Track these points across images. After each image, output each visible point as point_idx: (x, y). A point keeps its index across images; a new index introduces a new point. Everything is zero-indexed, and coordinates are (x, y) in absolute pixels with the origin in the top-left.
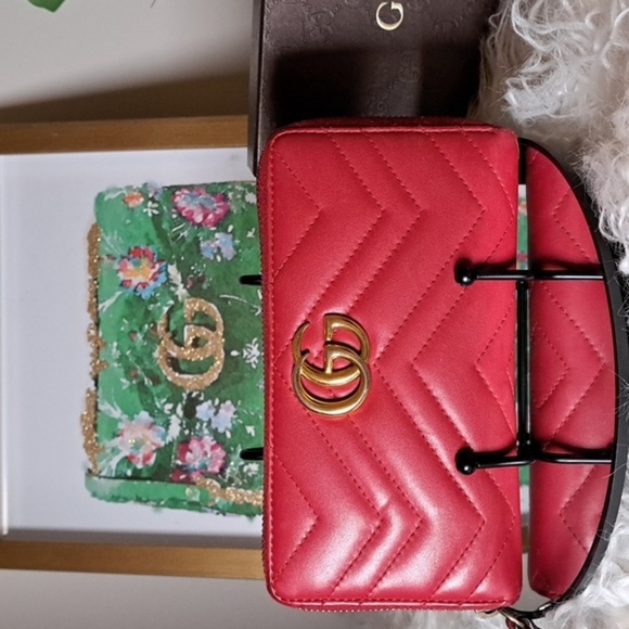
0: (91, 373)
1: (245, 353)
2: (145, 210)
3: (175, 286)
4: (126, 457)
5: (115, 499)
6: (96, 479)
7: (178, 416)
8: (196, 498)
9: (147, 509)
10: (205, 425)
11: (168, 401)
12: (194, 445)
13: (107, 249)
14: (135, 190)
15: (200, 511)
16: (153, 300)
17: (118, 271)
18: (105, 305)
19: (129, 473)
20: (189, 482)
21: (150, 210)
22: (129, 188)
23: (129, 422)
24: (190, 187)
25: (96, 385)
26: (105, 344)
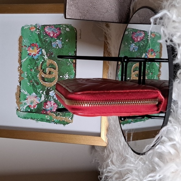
0: (19, 81)
1: (64, 77)
2: (36, 32)
3: (44, 55)
4: (29, 106)
5: (25, 118)
6: (19, 112)
7: (44, 94)
8: (48, 119)
9: (34, 121)
10: (52, 97)
11: (41, 90)
12: (48, 103)
13: (24, 44)
14: (33, 26)
15: (50, 122)
16: (38, 59)
17: (27, 50)
18: (23, 60)
19: (29, 111)
20: (46, 114)
21: (37, 32)
22: (31, 25)
23: (29, 96)
24: (50, 26)
25: (20, 84)
26: (23, 72)
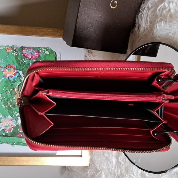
2: (13, 53)
3: (21, 77)
4: (3, 130)
9: (10, 145)
11: (18, 113)
14: (9, 47)
16: (14, 81)
17: (3, 72)
19: (4, 134)
21: (14, 54)
23: (4, 119)
24: (28, 48)
